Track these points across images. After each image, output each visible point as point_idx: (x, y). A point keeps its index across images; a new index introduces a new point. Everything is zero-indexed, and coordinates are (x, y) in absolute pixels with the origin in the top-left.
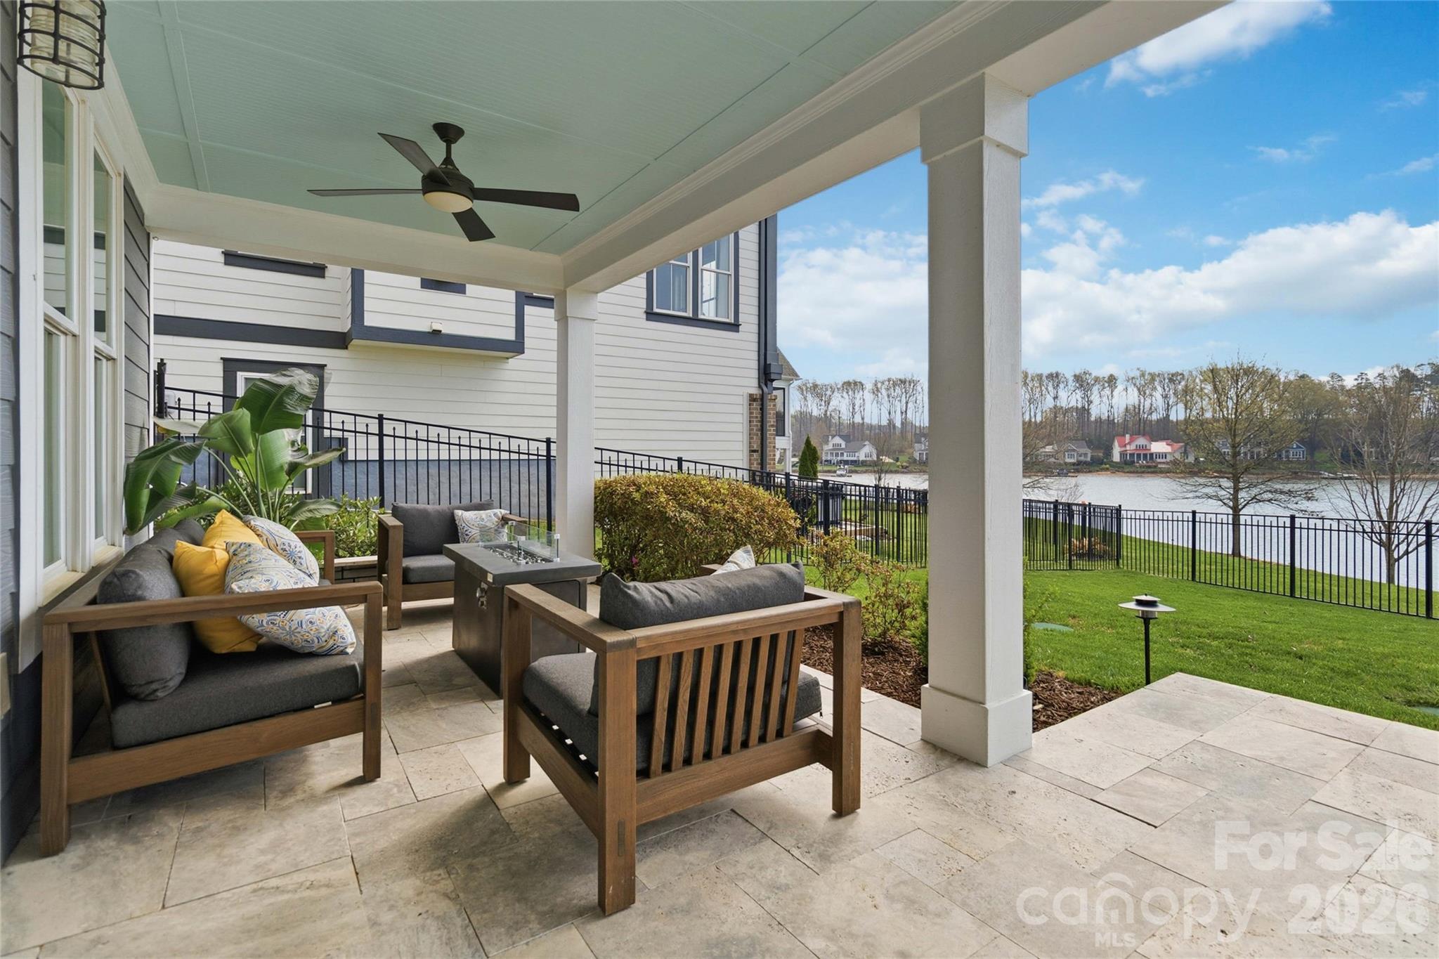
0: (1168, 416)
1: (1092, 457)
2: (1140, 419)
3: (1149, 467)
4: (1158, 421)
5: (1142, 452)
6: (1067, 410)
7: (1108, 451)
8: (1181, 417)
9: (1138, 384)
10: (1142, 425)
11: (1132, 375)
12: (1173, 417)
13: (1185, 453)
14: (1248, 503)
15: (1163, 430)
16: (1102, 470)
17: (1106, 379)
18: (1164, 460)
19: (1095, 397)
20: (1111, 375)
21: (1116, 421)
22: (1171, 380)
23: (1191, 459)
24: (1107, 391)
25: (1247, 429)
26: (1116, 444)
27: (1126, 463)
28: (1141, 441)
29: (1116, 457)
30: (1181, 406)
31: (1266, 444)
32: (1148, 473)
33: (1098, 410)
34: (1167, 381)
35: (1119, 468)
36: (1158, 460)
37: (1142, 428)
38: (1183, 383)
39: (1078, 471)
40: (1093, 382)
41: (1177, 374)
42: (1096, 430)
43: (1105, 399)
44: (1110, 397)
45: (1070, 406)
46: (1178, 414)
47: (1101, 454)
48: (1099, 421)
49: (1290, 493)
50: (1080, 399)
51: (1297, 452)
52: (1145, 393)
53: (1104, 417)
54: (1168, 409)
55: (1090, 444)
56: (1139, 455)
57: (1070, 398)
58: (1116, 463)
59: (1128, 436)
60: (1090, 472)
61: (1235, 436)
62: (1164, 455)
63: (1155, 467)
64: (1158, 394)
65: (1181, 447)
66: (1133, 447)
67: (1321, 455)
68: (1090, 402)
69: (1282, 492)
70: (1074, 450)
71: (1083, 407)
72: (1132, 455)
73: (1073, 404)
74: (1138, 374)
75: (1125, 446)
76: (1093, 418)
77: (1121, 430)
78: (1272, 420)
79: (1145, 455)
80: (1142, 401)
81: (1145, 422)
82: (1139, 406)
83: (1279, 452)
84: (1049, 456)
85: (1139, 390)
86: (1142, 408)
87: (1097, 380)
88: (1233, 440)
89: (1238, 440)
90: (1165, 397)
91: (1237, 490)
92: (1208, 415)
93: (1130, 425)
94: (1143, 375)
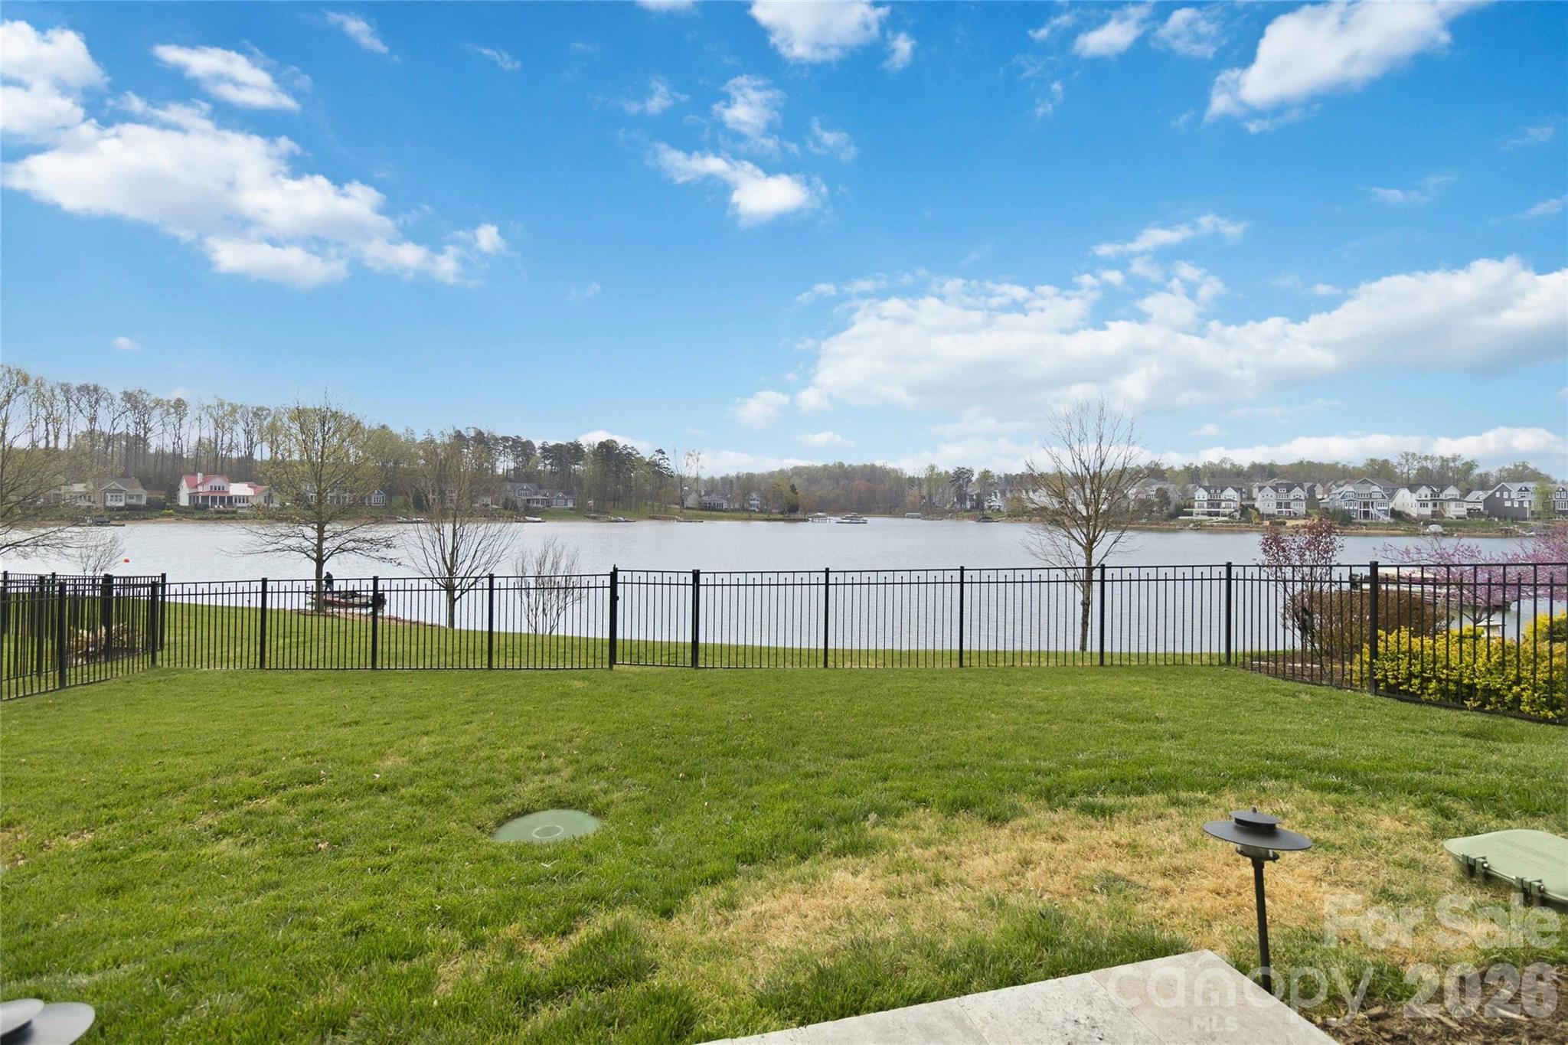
0: (251, 454)
1: (149, 499)
2: (217, 456)
3: (228, 512)
4: (239, 460)
5: (218, 495)
6: (110, 440)
7: (173, 492)
8: (267, 456)
9: (215, 414)
10: (219, 462)
11: (207, 403)
12: (257, 456)
13: (269, 498)
14: (332, 554)
15: (244, 471)
16: (163, 516)
17: (172, 403)
18: (245, 505)
19: (155, 422)
20: (179, 400)
21: (185, 456)
22: (255, 414)
23: (276, 504)
24: (173, 418)
25: (332, 475)
26: (184, 485)
27: (197, 507)
28: (218, 482)
29: (184, 500)
30: (266, 446)
31: (351, 492)
32: (226, 519)
33: (159, 441)
34: (251, 415)
35: (186, 513)
36: (238, 505)
37: (219, 466)
38: (269, 419)
39: (126, 518)
40: (152, 405)
41: (261, 409)
42: (155, 466)
43: (169, 428)
44: (177, 426)
45: (117, 432)
46: (262, 453)
47: (163, 497)
48: (161, 454)
49: (371, 541)
50: (133, 425)
51: (377, 498)
52: (223, 426)
53: (169, 450)
54: (251, 445)
55: (146, 483)
56: (214, 499)
57: (114, 422)
58: (185, 507)
59: (200, 475)
60: (145, 519)
61: (320, 481)
62: (245, 499)
63: (235, 512)
64: (239, 429)
65: (265, 490)
66: (207, 488)
67: (398, 500)
68: (147, 430)
69: (365, 541)
70: (121, 491)
71: (137, 436)
72: (205, 498)
73: (121, 429)
74: (215, 403)
75: (196, 487)
76: (152, 451)
77: (191, 468)
78: (357, 467)
79: (222, 499)
80: (220, 435)
81: (223, 459)
82: (216, 440)
83: (362, 499)
84: (82, 496)
85: (216, 422)
86: (219, 442)
87: (158, 403)
88: (319, 486)
89: (323, 485)
90: (248, 433)
91: (321, 539)
92: (296, 457)
93: (204, 462)
94: (222, 405)
